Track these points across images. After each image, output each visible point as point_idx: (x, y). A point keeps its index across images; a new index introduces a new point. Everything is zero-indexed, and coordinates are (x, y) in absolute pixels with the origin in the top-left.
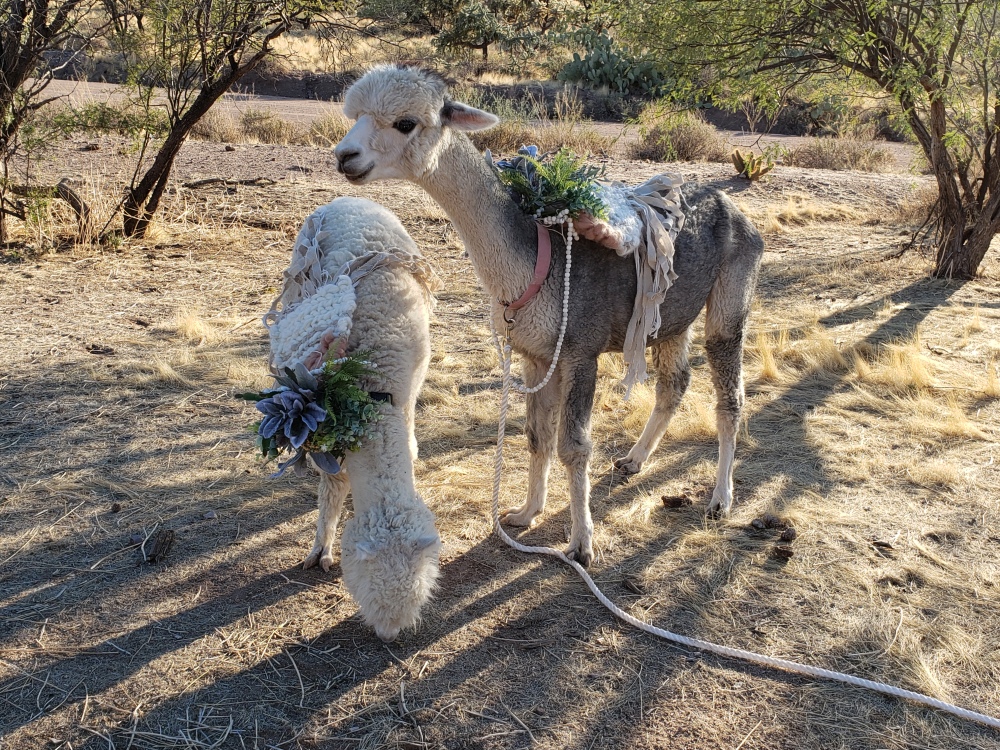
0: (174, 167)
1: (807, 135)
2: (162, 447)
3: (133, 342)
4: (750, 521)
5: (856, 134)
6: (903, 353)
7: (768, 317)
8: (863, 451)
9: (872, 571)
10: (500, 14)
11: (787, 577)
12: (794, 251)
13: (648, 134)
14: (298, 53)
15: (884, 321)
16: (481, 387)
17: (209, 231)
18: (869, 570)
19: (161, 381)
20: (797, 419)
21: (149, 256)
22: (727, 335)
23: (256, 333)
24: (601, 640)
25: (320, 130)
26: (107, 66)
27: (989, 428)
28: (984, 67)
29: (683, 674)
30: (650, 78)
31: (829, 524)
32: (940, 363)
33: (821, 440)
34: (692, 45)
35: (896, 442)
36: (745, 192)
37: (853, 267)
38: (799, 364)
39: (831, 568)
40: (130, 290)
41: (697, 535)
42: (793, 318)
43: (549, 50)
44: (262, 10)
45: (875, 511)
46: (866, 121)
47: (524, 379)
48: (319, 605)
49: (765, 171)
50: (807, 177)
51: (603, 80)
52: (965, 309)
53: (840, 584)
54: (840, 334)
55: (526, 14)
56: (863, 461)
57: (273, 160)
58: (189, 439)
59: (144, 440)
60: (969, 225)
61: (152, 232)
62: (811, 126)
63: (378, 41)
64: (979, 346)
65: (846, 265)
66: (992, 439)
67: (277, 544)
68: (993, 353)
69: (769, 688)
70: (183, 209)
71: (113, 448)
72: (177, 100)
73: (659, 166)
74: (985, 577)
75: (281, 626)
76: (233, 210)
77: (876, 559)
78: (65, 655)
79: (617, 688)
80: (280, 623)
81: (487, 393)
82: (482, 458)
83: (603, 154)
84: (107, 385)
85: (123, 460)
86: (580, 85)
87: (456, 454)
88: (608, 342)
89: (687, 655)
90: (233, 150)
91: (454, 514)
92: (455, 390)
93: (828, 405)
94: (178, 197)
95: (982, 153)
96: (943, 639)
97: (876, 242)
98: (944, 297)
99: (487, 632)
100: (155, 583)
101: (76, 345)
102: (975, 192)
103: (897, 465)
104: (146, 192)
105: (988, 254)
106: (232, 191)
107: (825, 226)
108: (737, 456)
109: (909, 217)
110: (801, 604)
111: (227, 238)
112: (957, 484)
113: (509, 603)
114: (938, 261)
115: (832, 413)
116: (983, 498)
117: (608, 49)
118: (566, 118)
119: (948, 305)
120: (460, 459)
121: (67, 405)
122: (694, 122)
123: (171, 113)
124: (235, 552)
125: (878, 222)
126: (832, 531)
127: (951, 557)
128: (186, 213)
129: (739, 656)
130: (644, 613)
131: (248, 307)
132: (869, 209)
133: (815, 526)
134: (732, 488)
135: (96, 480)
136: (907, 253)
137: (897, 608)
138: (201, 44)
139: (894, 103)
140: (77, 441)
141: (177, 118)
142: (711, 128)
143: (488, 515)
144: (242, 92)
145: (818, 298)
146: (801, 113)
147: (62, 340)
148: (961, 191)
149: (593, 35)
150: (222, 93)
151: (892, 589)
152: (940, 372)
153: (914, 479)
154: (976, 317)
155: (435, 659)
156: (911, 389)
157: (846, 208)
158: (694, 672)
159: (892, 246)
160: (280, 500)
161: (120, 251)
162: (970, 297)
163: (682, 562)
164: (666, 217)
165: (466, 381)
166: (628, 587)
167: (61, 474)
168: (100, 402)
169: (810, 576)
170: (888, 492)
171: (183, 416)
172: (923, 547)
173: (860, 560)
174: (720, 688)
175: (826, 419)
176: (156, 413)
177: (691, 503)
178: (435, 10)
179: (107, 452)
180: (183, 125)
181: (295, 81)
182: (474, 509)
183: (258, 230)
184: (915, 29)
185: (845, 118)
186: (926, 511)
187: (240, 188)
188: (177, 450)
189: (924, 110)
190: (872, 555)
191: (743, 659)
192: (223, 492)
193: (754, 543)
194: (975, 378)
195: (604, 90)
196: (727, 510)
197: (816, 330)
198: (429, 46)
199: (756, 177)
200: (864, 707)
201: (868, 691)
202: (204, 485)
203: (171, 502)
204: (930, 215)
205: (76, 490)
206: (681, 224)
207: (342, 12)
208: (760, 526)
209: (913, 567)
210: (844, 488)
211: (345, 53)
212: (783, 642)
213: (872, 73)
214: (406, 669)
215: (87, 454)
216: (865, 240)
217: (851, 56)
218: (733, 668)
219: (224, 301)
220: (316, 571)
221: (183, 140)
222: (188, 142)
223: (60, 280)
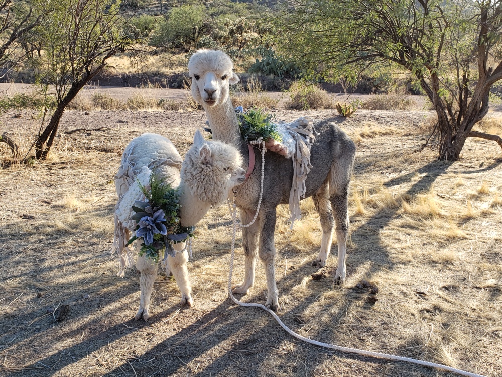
0: (60, 124)
1: (372, 93)
2: (61, 264)
3: (43, 212)
4: (355, 285)
5: (396, 92)
6: (425, 198)
7: (358, 184)
8: (409, 247)
9: (417, 306)
10: (218, 41)
11: (375, 311)
12: (369, 151)
13: (294, 96)
14: (120, 64)
15: (415, 183)
16: (219, 225)
17: (78, 155)
18: (415, 305)
19: (58, 231)
20: (375, 233)
21: (49, 169)
22: (340, 193)
23: (105, 204)
24: (285, 348)
25: (132, 102)
26: (23, 75)
27: (470, 233)
28: (456, 57)
29: (326, 362)
30: (294, 69)
31: (394, 284)
32: (444, 202)
33: (388, 243)
34: (313, 53)
35: (425, 242)
36: (343, 123)
37: (398, 157)
38: (375, 206)
39: (396, 306)
40: (40, 186)
41: (330, 293)
42: (370, 184)
43: (244, 58)
44: (101, 45)
45: (416, 276)
46: (400, 85)
47: (241, 220)
48: (144, 339)
49: (352, 112)
50: (374, 114)
51: (271, 71)
52: (454, 175)
53: (401, 313)
54: (394, 190)
55: (231, 41)
56: (409, 252)
57: (109, 118)
58: (74, 259)
59: (52, 261)
60: (454, 133)
61: (50, 157)
62: (374, 89)
63: (158, 57)
64: (462, 193)
65: (395, 156)
66: (472, 238)
67: (121, 309)
68: (469, 196)
69: (369, 367)
70: (65, 144)
71: (36, 266)
72: (60, 91)
73: (301, 112)
74: (472, 306)
75: (125, 350)
76: (90, 144)
77: (418, 300)
78: (17, 370)
79: (294, 371)
80: (124, 348)
81: (222, 228)
82: (220, 260)
83: (273, 108)
84: (31, 234)
85: (41, 271)
86: (259, 74)
87: (208, 259)
88: (281, 200)
89: (328, 353)
90: (89, 114)
91: (209, 289)
92: (206, 227)
93: (390, 225)
94: (62, 139)
95: (458, 99)
96: (453, 337)
97: (409, 144)
98: (444, 169)
99: (229, 348)
100: (61, 332)
101: (14, 215)
102: (456, 117)
103: (426, 253)
104: (47, 136)
105: (464, 147)
106: (89, 134)
107: (383, 138)
108: (347, 253)
109: (424, 131)
110: (383, 324)
111: (88, 158)
112: (455, 261)
113: (239, 332)
114: (440, 152)
115: (393, 229)
116: (469, 267)
117: (272, 56)
118: (254, 91)
119: (446, 173)
120: (210, 261)
121: (11, 245)
122: (317, 90)
123: (58, 98)
124: (100, 314)
125: (409, 134)
126: (396, 287)
127: (455, 297)
128: (67, 146)
129: (354, 352)
130: (306, 333)
131: (100, 192)
132: (405, 128)
133: (387, 285)
134: (346, 269)
135: (28, 282)
136: (424, 149)
137: (430, 324)
138: (72, 63)
139: (413, 76)
140: (18, 263)
141: (61, 100)
142: (325, 92)
143: (226, 289)
144: (93, 85)
145: (382, 173)
146: (369, 83)
147: (7, 213)
148: (449, 117)
149: (265, 50)
150: (83, 86)
151: (427, 314)
152: (444, 206)
153: (434, 260)
154: (460, 179)
155: (203, 362)
156: (430, 216)
157: (393, 128)
158: (332, 361)
159: (417, 146)
160: (121, 287)
161: (34, 167)
162: (456, 169)
163: (323, 307)
164: (306, 138)
165: (211, 222)
166: (296, 321)
167: (11, 280)
168: (28, 243)
169: (386, 310)
170: (422, 267)
171: (70, 248)
172: (441, 293)
173: (410, 301)
174: (345, 368)
175: (390, 232)
176: (56, 247)
177: (326, 277)
178: (186, 41)
179: (33, 268)
180: (64, 103)
181: (118, 78)
182: (218, 286)
183: (103, 153)
184: (421, 40)
185: (390, 84)
186: (441, 275)
187: (93, 133)
188: (68, 265)
189: (428, 79)
190: (416, 298)
191: (355, 353)
192: (92, 285)
193: (358, 296)
194: (462, 208)
195: (272, 76)
196: (344, 279)
197: (382, 188)
198: (184, 58)
199: (348, 115)
200: (416, 374)
201: (418, 365)
202: (83, 282)
203: (67, 291)
204: (434, 130)
205: (18, 287)
206: (313, 141)
207: (141, 43)
208: (361, 287)
209: (436, 303)
210: (401, 266)
211: (142, 64)
212: (375, 343)
213: (402, 62)
214: (189, 368)
215: (23, 269)
216: (404, 144)
217: (391, 54)
218: (351, 358)
219: (88, 189)
220: (141, 321)
221: (64, 110)
222: (66, 111)
223: (5, 183)
